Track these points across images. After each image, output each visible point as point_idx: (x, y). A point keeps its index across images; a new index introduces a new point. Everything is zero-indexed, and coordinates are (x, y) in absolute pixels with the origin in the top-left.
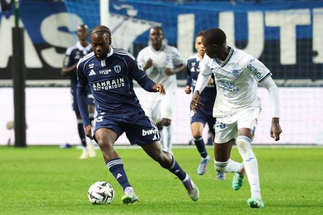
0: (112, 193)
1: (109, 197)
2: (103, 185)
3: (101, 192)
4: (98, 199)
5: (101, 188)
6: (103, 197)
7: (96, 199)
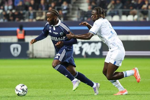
0: (27, 90)
1: (25, 91)
2: (23, 85)
3: (22, 88)
4: (20, 92)
5: (22, 87)
6: (22, 91)
7: (19, 91)
